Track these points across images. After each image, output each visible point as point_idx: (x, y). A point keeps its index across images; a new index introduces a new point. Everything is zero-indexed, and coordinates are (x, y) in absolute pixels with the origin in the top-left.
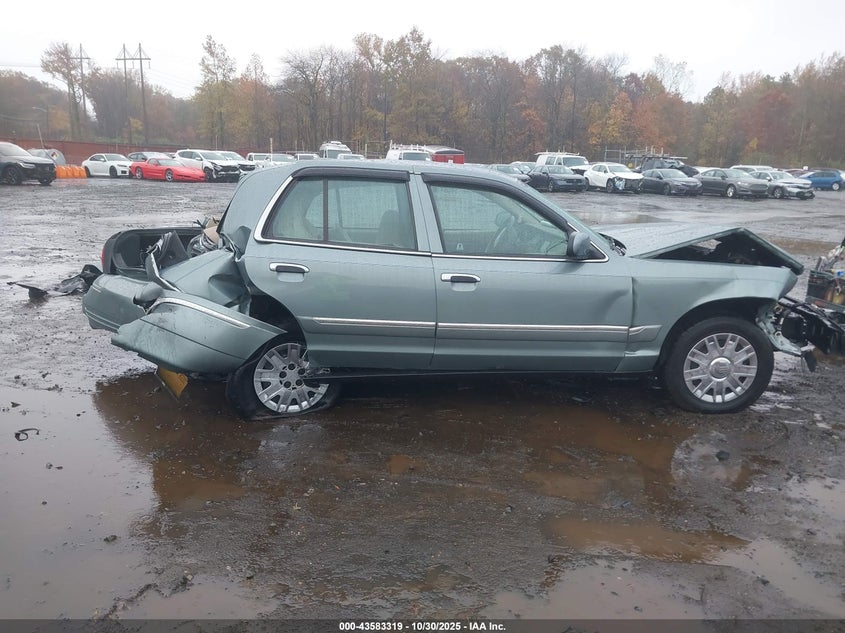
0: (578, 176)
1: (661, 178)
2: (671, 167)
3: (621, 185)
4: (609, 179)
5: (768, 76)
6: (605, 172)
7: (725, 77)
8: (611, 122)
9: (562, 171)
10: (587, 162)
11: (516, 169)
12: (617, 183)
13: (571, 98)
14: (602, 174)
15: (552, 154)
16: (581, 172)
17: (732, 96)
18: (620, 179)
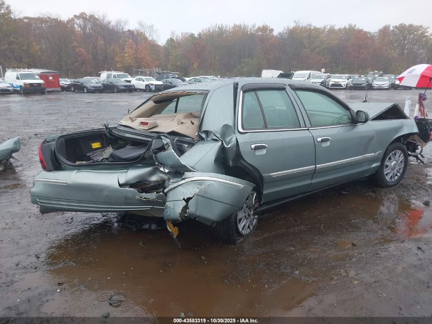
0: (128, 84)
1: (171, 83)
2: (173, 78)
3: (153, 88)
4: (146, 85)
5: (192, 34)
6: (143, 81)
7: (173, 34)
8: (127, 55)
9: (119, 81)
10: (129, 76)
11: (93, 81)
12: (151, 86)
13: (102, 42)
14: (141, 82)
15: (109, 73)
16: (130, 82)
17: (178, 43)
18: (152, 85)
